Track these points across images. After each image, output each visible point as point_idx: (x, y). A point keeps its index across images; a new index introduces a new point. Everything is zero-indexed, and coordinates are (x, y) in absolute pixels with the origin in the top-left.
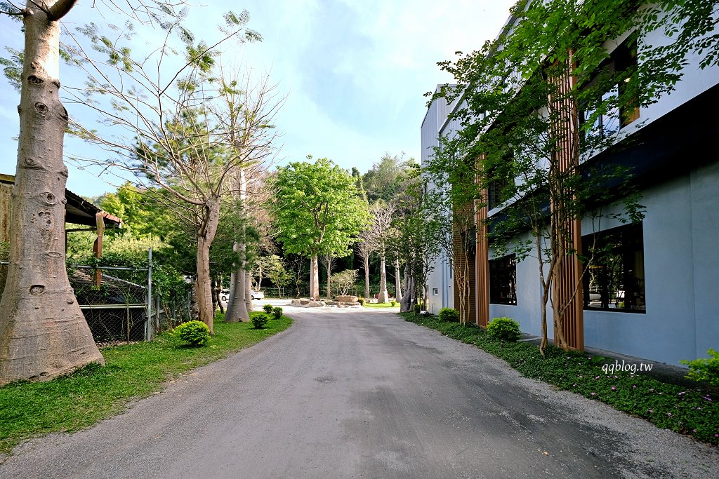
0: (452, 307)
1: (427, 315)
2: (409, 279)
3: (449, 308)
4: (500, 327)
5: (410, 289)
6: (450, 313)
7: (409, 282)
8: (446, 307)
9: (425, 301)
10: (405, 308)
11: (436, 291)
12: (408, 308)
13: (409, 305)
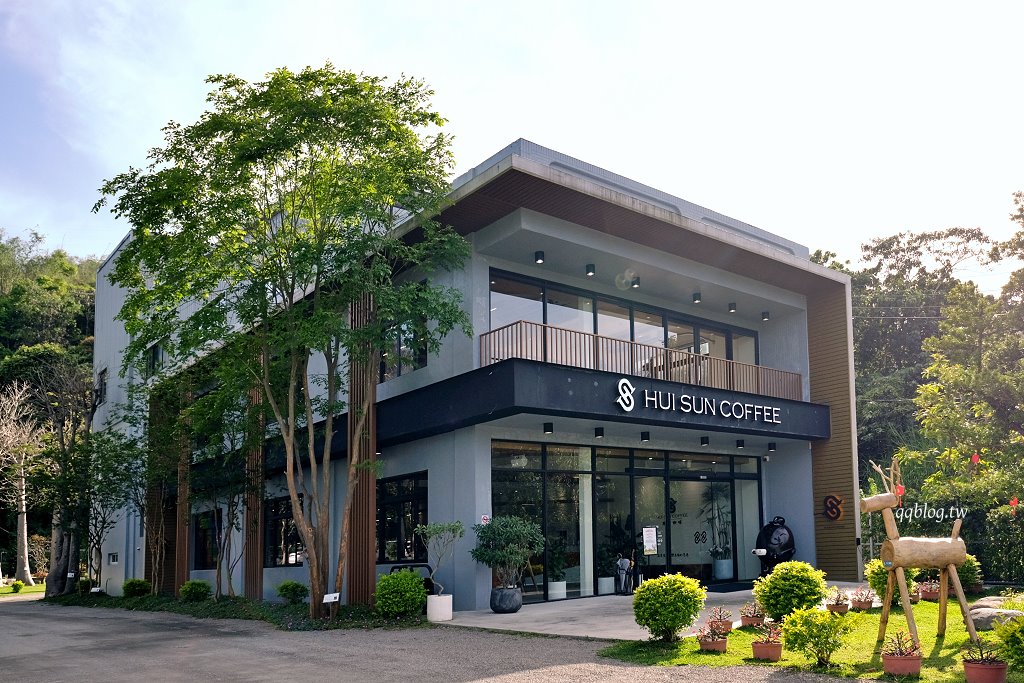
0: (141, 576)
1: (101, 594)
2: (66, 540)
3: (137, 578)
4: (191, 590)
5: (67, 556)
6: (139, 585)
7: (65, 545)
8: (131, 578)
9: (98, 572)
10: (55, 590)
11: (114, 557)
12: (61, 589)
13: (64, 584)
